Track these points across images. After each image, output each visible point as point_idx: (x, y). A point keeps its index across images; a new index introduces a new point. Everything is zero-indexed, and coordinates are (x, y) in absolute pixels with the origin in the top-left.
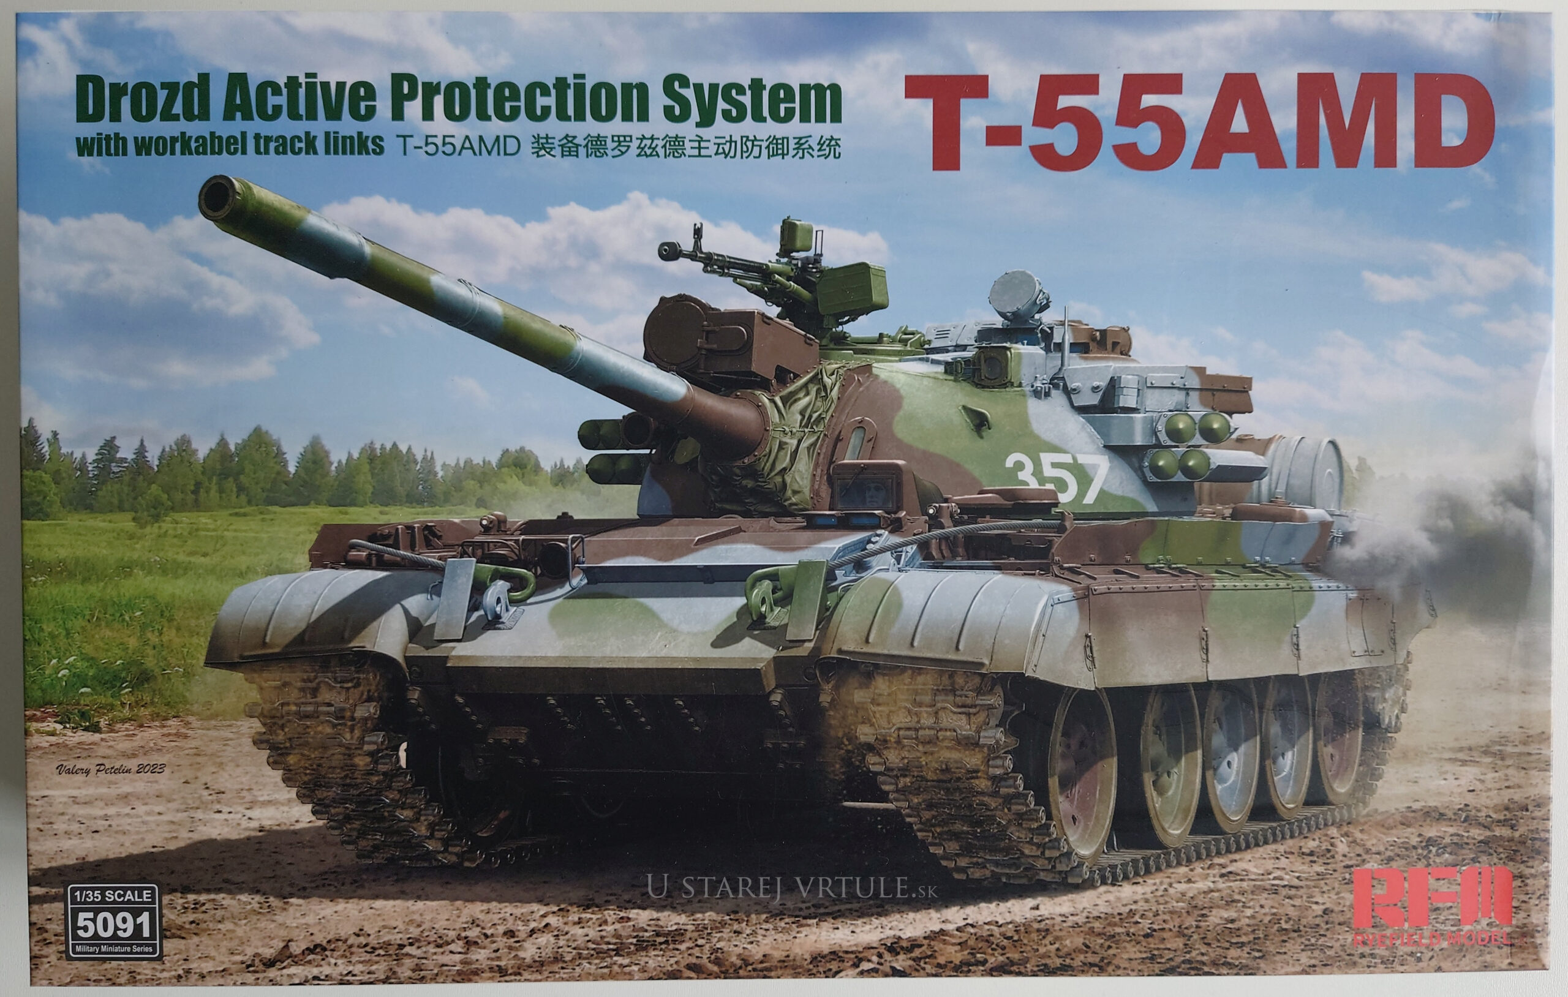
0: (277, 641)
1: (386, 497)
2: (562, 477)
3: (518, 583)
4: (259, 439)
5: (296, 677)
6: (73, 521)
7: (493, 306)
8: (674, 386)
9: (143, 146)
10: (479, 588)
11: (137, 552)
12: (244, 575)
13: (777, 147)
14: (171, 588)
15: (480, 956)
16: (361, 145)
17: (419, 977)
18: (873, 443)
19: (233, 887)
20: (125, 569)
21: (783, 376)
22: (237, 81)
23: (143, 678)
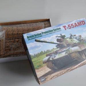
0: (46, 61)
1: (48, 52)
2: (56, 49)
3: (56, 54)
4: (42, 51)
5: (47, 63)
6: (34, 59)
7: (50, 42)
8: (59, 43)
9: (31, 39)
10: (54, 55)
11: (38, 59)
12: (43, 58)
13: (59, 31)
14: (40, 60)
15: (61, 74)
16: (41, 36)
17: (59, 76)
18: (68, 43)
19: (48, 75)
20: (37, 60)
21: (63, 41)
22: (35, 35)
23: (40, 66)
